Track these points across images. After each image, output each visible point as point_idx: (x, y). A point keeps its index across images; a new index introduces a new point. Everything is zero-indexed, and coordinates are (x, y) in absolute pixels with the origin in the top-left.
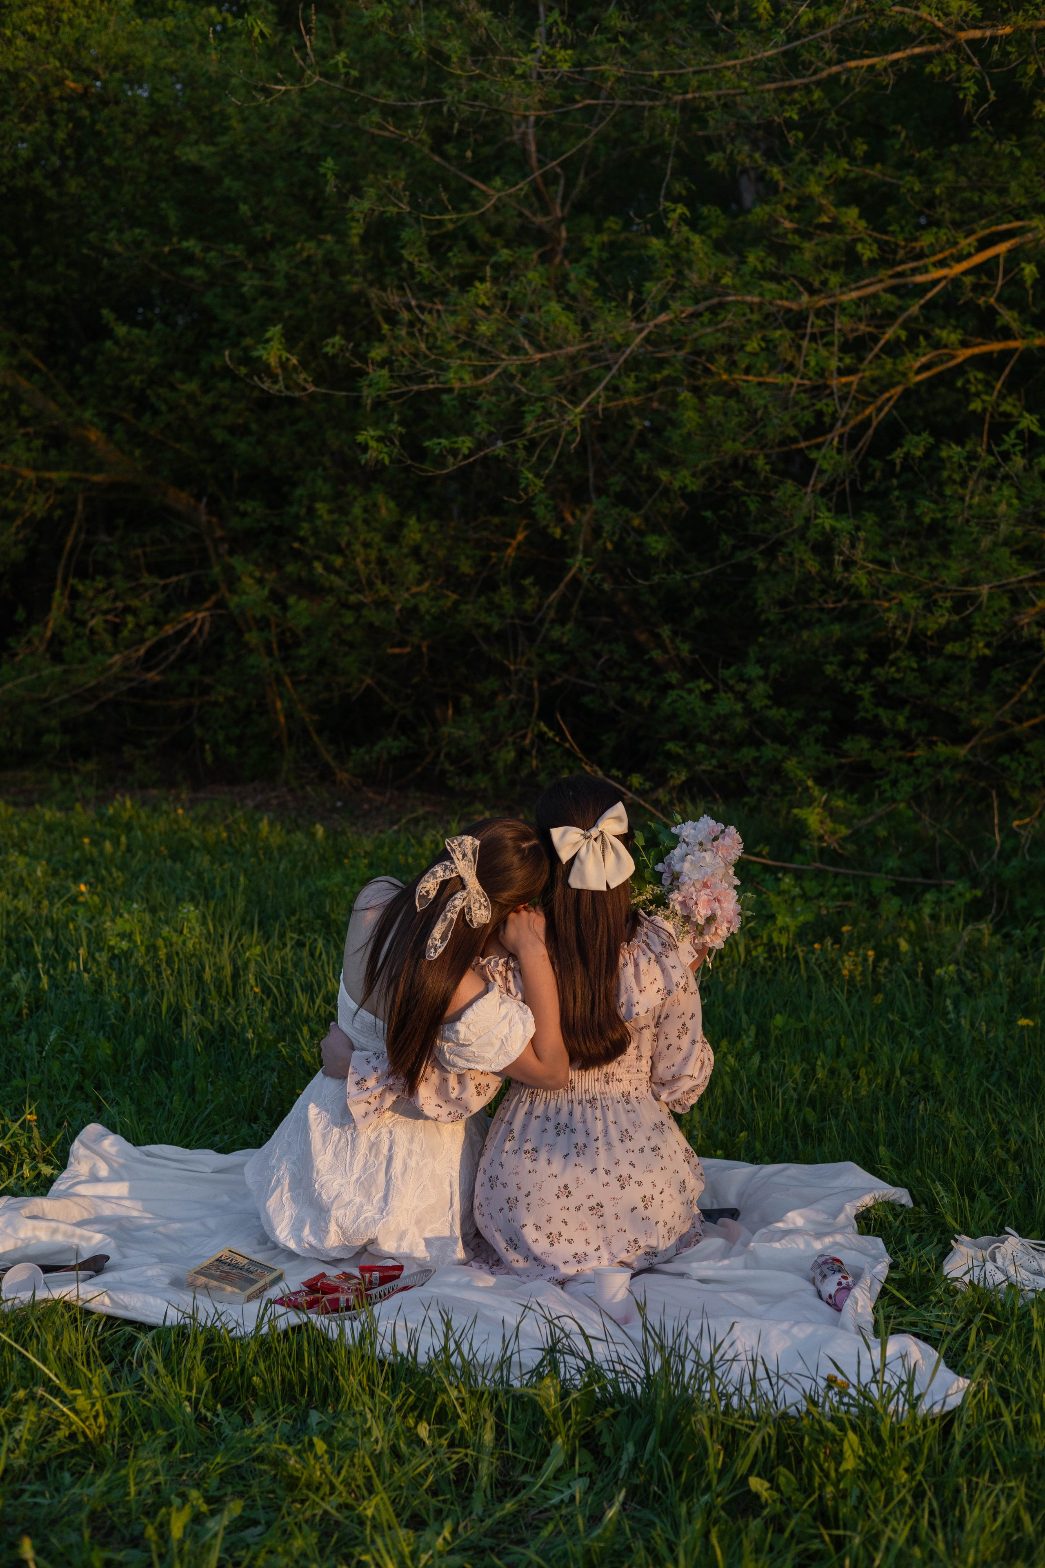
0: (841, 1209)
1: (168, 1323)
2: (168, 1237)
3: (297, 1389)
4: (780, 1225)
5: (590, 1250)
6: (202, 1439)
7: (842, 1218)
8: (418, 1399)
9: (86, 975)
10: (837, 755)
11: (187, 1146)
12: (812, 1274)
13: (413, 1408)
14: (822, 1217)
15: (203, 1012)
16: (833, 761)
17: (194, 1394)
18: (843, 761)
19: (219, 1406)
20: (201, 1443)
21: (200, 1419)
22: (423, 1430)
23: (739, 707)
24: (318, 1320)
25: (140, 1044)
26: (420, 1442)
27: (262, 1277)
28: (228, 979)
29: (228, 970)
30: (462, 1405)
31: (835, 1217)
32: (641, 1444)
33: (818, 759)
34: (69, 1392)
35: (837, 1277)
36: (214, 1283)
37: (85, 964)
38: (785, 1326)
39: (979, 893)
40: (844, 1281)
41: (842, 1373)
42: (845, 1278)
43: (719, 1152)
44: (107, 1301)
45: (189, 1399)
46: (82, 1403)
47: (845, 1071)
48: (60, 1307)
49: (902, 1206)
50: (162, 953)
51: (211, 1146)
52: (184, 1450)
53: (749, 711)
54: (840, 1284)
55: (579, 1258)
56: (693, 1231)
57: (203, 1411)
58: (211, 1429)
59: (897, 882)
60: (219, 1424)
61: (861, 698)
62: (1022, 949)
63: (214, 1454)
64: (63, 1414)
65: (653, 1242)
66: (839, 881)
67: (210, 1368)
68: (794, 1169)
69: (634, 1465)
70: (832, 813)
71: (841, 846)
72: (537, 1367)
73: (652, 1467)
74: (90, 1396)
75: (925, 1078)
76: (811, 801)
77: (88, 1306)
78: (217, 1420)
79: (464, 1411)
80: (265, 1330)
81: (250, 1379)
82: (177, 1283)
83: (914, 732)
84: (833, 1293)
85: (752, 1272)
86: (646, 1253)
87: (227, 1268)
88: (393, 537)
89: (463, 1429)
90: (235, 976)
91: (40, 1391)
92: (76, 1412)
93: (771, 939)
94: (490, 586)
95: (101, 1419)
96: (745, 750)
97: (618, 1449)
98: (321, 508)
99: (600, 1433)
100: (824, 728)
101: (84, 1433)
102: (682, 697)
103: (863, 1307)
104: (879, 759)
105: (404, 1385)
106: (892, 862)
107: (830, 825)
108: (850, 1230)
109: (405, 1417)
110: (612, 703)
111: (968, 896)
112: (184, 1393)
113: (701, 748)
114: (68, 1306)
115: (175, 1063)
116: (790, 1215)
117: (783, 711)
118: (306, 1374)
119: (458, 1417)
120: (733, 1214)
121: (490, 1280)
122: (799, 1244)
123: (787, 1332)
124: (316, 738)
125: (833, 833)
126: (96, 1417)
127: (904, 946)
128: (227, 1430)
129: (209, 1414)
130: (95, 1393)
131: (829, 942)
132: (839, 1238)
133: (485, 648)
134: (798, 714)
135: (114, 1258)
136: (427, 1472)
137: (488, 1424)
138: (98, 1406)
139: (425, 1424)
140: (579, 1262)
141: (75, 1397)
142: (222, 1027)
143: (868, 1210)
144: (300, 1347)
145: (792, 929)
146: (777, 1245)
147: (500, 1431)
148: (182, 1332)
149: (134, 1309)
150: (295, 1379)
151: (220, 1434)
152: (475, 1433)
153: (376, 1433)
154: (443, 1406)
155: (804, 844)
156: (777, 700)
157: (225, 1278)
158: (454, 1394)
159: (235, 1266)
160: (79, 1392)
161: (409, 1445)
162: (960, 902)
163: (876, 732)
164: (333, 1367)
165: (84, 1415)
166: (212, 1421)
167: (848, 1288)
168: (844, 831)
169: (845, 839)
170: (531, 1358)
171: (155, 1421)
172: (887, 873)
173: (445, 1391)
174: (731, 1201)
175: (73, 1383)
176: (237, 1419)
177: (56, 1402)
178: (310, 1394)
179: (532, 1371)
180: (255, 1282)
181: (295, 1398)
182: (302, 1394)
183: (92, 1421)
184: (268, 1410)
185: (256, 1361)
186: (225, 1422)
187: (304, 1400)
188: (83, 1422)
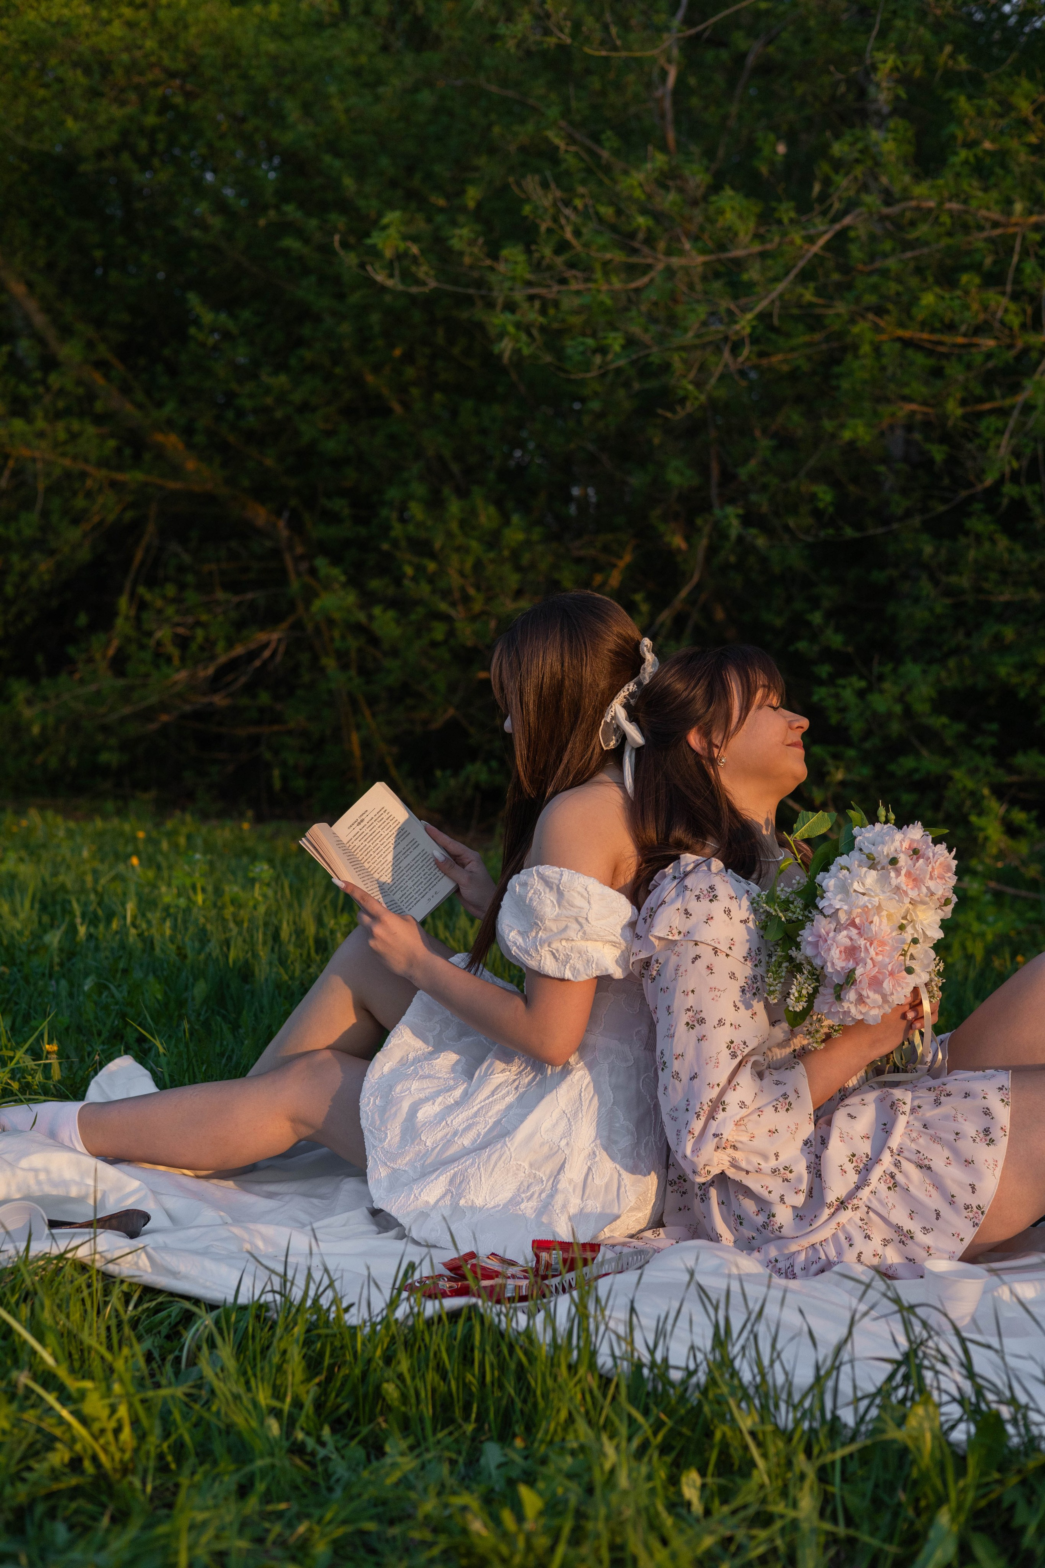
1: (241, 1300)
3: (458, 1408)
6: (299, 1481)
8: (676, 1433)
9: (133, 931)
10: (1010, 772)
13: (667, 1448)
16: (1005, 776)
17: (286, 1407)
18: (1018, 777)
19: (326, 1429)
20: (296, 1488)
21: (298, 1448)
22: (690, 1486)
23: (898, 709)
25: (200, 989)
26: (688, 1506)
30: (760, 1445)
33: (988, 772)
34: (73, 1385)
37: (133, 921)
44: (144, 1261)
45: (277, 1413)
46: (95, 1405)
48: (68, 1270)
50: (229, 911)
53: (908, 715)
57: (300, 1435)
58: (313, 1466)
60: (326, 1459)
64: (61, 1421)
66: (1020, 904)
67: (313, 1365)
70: (1013, 827)
71: (1024, 866)
72: (882, 1390)
74: (108, 1392)
76: (988, 812)
77: (112, 1268)
78: (322, 1452)
79: (765, 1456)
81: (378, 1388)
91: (23, 1378)
92: (84, 1421)
95: (126, 1434)
99: (1012, 1507)
100: (992, 741)
101: (95, 1459)
102: (833, 695)
107: (1010, 839)
112: (270, 1402)
114: (83, 1267)
117: (944, 720)
118: (474, 1382)
119: (753, 1464)
126: (117, 1431)
128: (340, 1469)
129: (310, 1443)
130: (117, 1388)
134: (960, 725)
135: (157, 1214)
137: (808, 1481)
138: (123, 1411)
139: (694, 1476)
141: (83, 1394)
147: (825, 1495)
148: (265, 1312)
149: (186, 1277)
150: (456, 1390)
151: (328, 1475)
152: (784, 1495)
154: (725, 1445)
156: (940, 706)
158: (746, 1424)
160: (88, 1384)
161: (671, 1508)
165: (96, 1427)
166: (313, 1454)
170: (872, 1374)
171: (218, 1447)
173: (727, 1418)
175: (81, 1370)
176: (356, 1450)
177: (51, 1399)
178: (481, 1419)
179: (873, 1396)
181: (454, 1423)
182: (467, 1418)
183: (110, 1436)
184: (411, 1440)
185: (388, 1359)
186: (334, 1456)
187: (470, 1428)
188: (96, 1438)
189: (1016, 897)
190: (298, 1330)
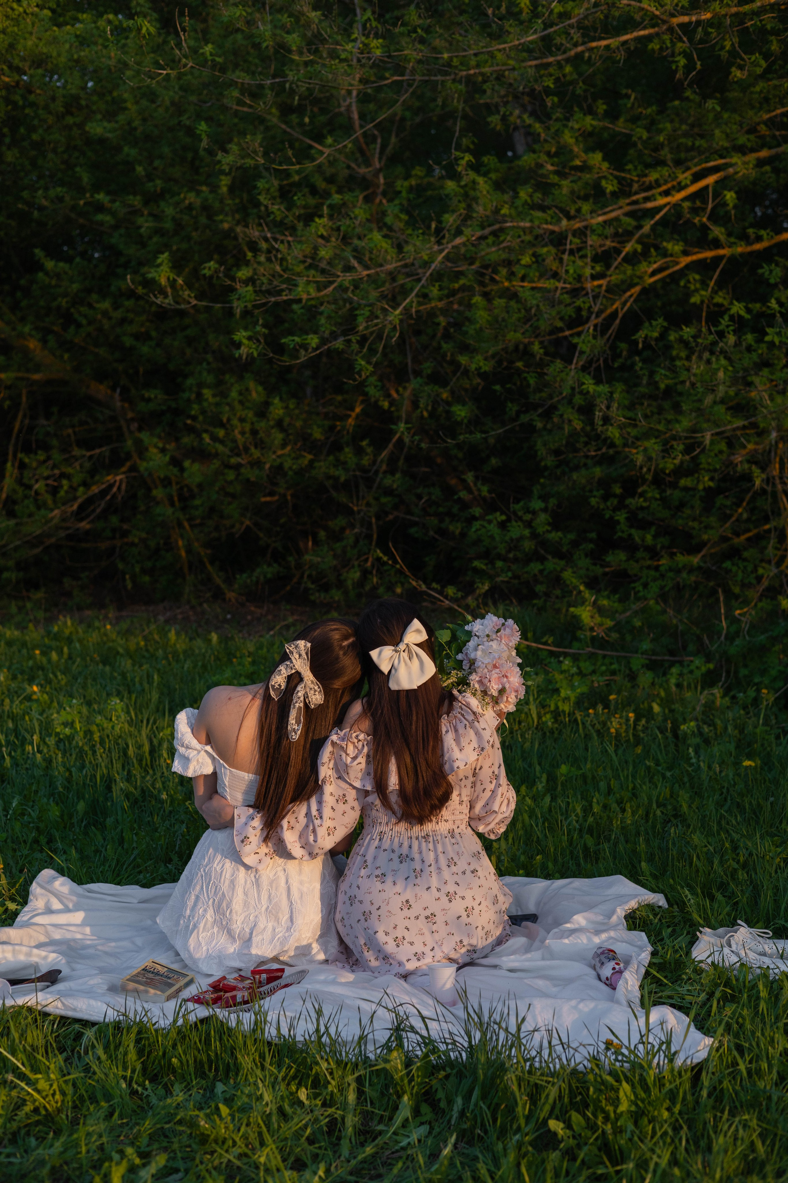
0: (613, 912)
1: (107, 1020)
2: (106, 953)
3: (206, 1066)
4: (568, 925)
5: (427, 950)
6: (135, 1108)
7: (614, 918)
8: (298, 1071)
9: (38, 756)
10: (602, 566)
11: (118, 884)
12: (593, 962)
13: (294, 1078)
14: (600, 918)
15: (128, 780)
16: (599, 570)
17: (129, 1074)
18: (607, 570)
19: (147, 1082)
20: (134, 1111)
21: (134, 1093)
22: (303, 1095)
23: (527, 532)
24: (221, 1013)
25: (81, 806)
26: (301, 1103)
27: (177, 981)
28: (147, 754)
29: (147, 748)
30: (331, 1073)
31: (610, 918)
32: (467, 1097)
33: (588, 569)
34: (32, 1076)
35: (612, 964)
36: (142, 988)
37: (38, 747)
38: (573, 1003)
39: (711, 666)
40: (617, 967)
41: (617, 1037)
42: (617, 964)
43: (521, 872)
44: (60, 1005)
45: (124, 1078)
46: (43, 1085)
47: (614, 806)
48: (24, 1012)
49: (660, 907)
50: (96, 737)
51: (137, 883)
52: (121, 1117)
53: (534, 535)
54: (614, 969)
55: (418, 956)
56: (504, 934)
57: (135, 1086)
58: (142, 1100)
59: (650, 660)
60: (148, 1096)
61: (618, 522)
62: (745, 708)
63: (144, 1119)
64: (29, 1093)
65: (474, 942)
66: (607, 661)
67: (140, 1052)
68: (578, 883)
69: (462, 1114)
70: (601, 611)
71: (607, 635)
72: (387, 1043)
73: (476, 1116)
74: (48, 1079)
75: (675, 809)
76: (583, 602)
77: (46, 1009)
78: (146, 1093)
79: (333, 1078)
80: (180, 1022)
81: (170, 1060)
82: (113, 989)
83: (659, 546)
84: (609, 975)
85: (548, 963)
86: (468, 951)
87: (151, 976)
88: (262, 412)
89: (332, 1092)
90: (152, 751)
91: (10, 1077)
92: (38, 1091)
93: (557, 708)
94: (336, 448)
95: (58, 1097)
96: (532, 565)
97: (450, 1102)
98: (207, 393)
99: (436, 1090)
100: (591, 546)
101: (45, 1107)
102: (484, 527)
103: (632, 986)
104: (633, 568)
105: (287, 1061)
106: (646, 645)
107: (598, 619)
108: (621, 927)
109: (288, 1084)
110: (431, 533)
111: (704, 669)
112: (121, 1073)
113: (499, 564)
114: (30, 1010)
115: (108, 820)
116: (575, 917)
117: (560, 534)
118: (212, 1054)
119: (329, 1083)
120: (533, 918)
121: (349, 977)
122: (583, 940)
123: (575, 1008)
124: (209, 567)
125: (601, 625)
126: (53, 1095)
127: (656, 708)
128: (154, 1100)
129: (140, 1089)
130: (52, 1076)
131: (600, 708)
132: (612, 934)
133: (334, 494)
134: (571, 536)
135: (65, 971)
136: (306, 1126)
137: (351, 1087)
138: (55, 1086)
139: (304, 1090)
140: (419, 960)
141: (37, 1080)
142: (143, 791)
143: (634, 911)
144: (208, 1035)
145: (573, 699)
146: (566, 941)
147: (360, 1093)
148: (117, 1026)
149: (81, 1011)
150: (205, 1059)
151: (148, 1103)
152: (342, 1094)
153: (267, 1098)
154: (317, 1074)
155: (579, 633)
156: (555, 525)
157: (150, 983)
158: (324, 1065)
159: (157, 974)
160: (39, 1076)
161: (292, 1105)
162: (698, 674)
163: (631, 547)
164: (233, 1049)
165: (44, 1094)
166: (142, 1094)
167: (621, 972)
168: (609, 623)
169: (610, 629)
170: (382, 1036)
171: (99, 1096)
172: (642, 653)
173: (317, 1063)
174: (531, 908)
175: (35, 1069)
176: (161, 1091)
177: (23, 1085)
178: (217, 1070)
179: (383, 1046)
180: (173, 985)
181: (204, 1073)
182: (210, 1070)
183: (51, 1098)
184: (185, 1084)
185: (174, 1046)
186: (152, 1094)
187: (212, 1075)
188: (44, 1098)
189: (604, 657)
190: (133, 1036)
